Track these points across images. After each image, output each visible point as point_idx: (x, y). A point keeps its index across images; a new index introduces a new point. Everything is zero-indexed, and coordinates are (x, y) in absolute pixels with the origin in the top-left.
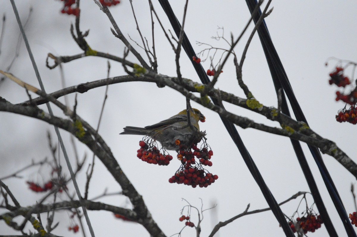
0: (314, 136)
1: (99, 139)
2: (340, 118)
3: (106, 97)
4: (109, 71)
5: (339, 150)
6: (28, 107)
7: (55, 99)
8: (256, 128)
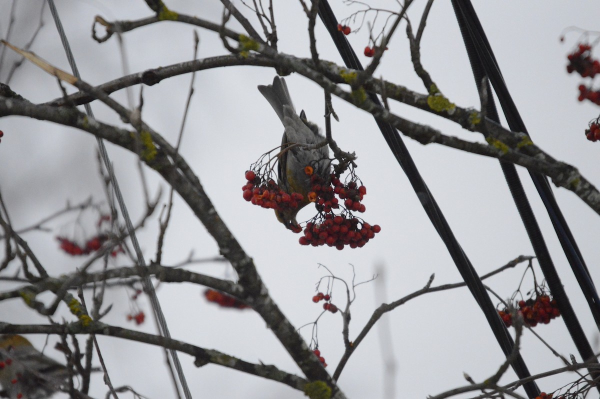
0: (542, 157)
1: (181, 163)
2: (593, 134)
3: (192, 91)
4: (196, 48)
5: (584, 181)
6: (61, 109)
7: (105, 96)
8: (444, 143)
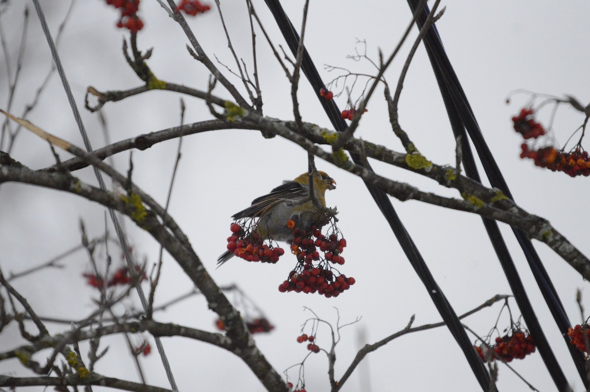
0: (515, 210)
1: (170, 222)
3: (179, 156)
4: (182, 115)
5: (555, 233)
6: (55, 175)
8: (422, 199)
